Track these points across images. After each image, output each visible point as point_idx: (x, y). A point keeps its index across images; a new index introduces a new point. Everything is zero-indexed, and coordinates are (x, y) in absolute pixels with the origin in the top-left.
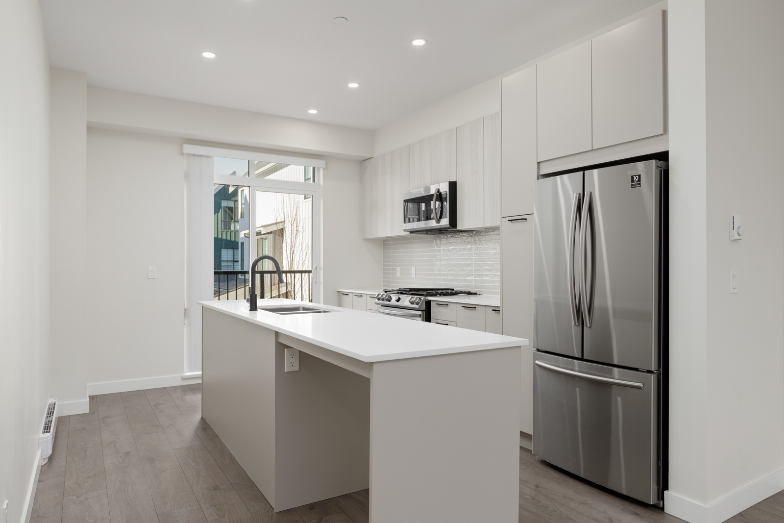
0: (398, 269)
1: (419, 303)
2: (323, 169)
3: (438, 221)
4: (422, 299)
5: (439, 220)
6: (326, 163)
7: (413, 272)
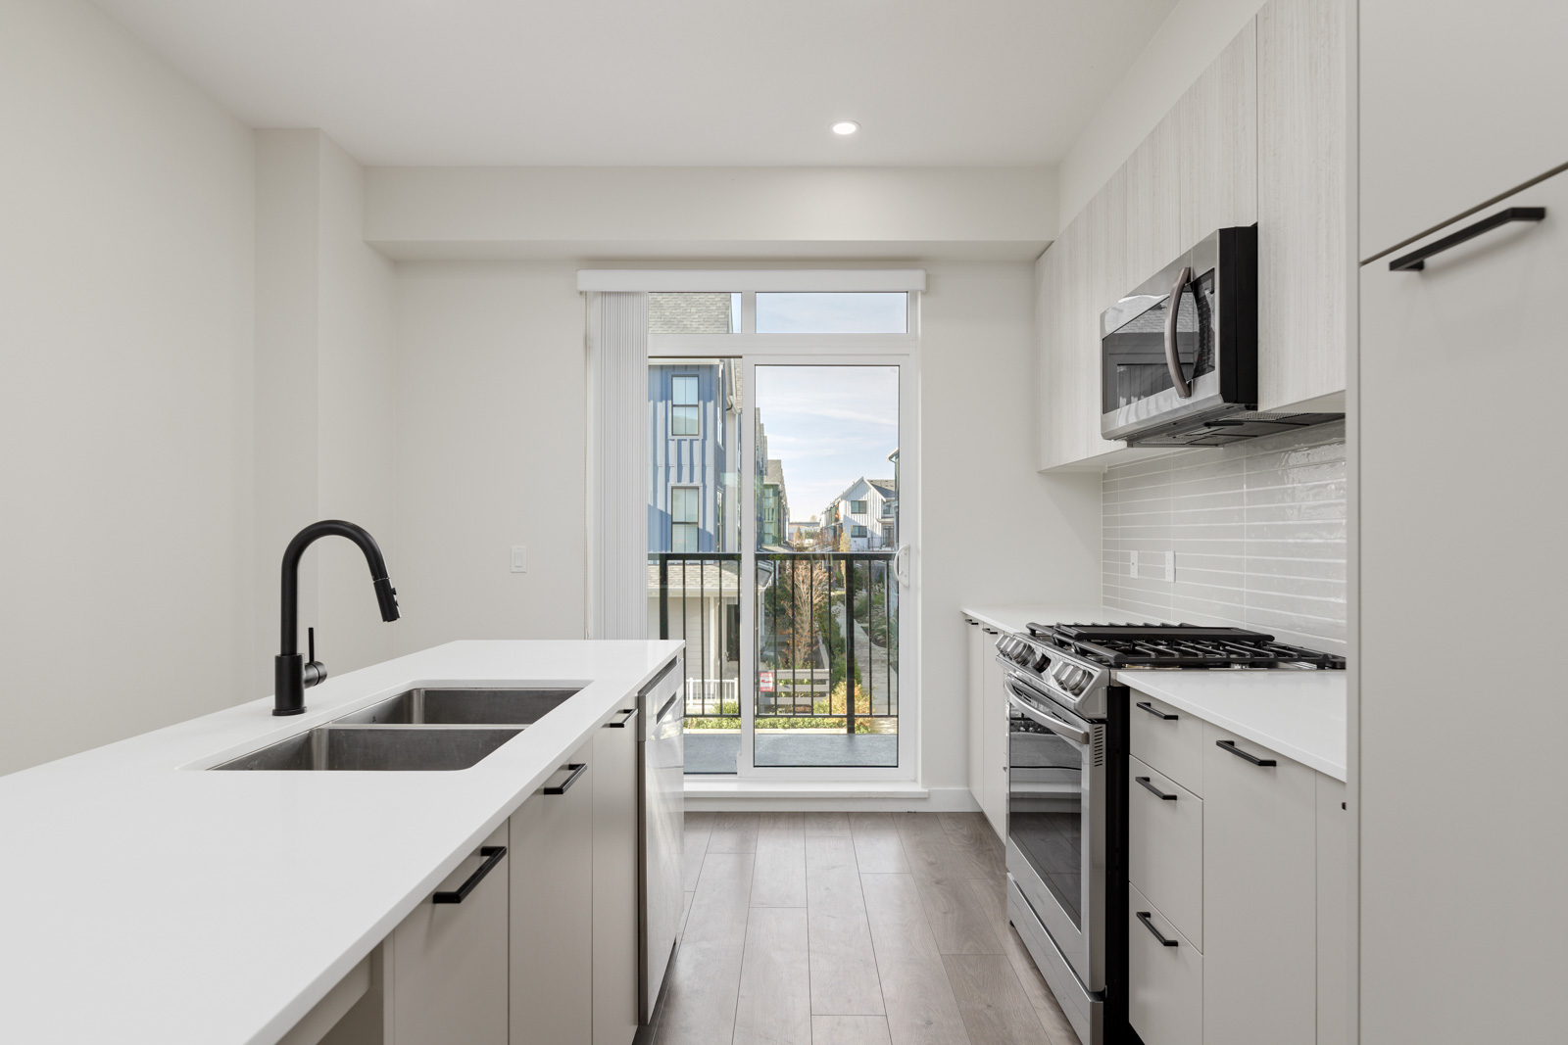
0: (1134, 555)
1: (1082, 690)
2: (924, 293)
3: (1188, 390)
4: (1096, 675)
5: (1189, 385)
6: (928, 277)
7: (1169, 567)
